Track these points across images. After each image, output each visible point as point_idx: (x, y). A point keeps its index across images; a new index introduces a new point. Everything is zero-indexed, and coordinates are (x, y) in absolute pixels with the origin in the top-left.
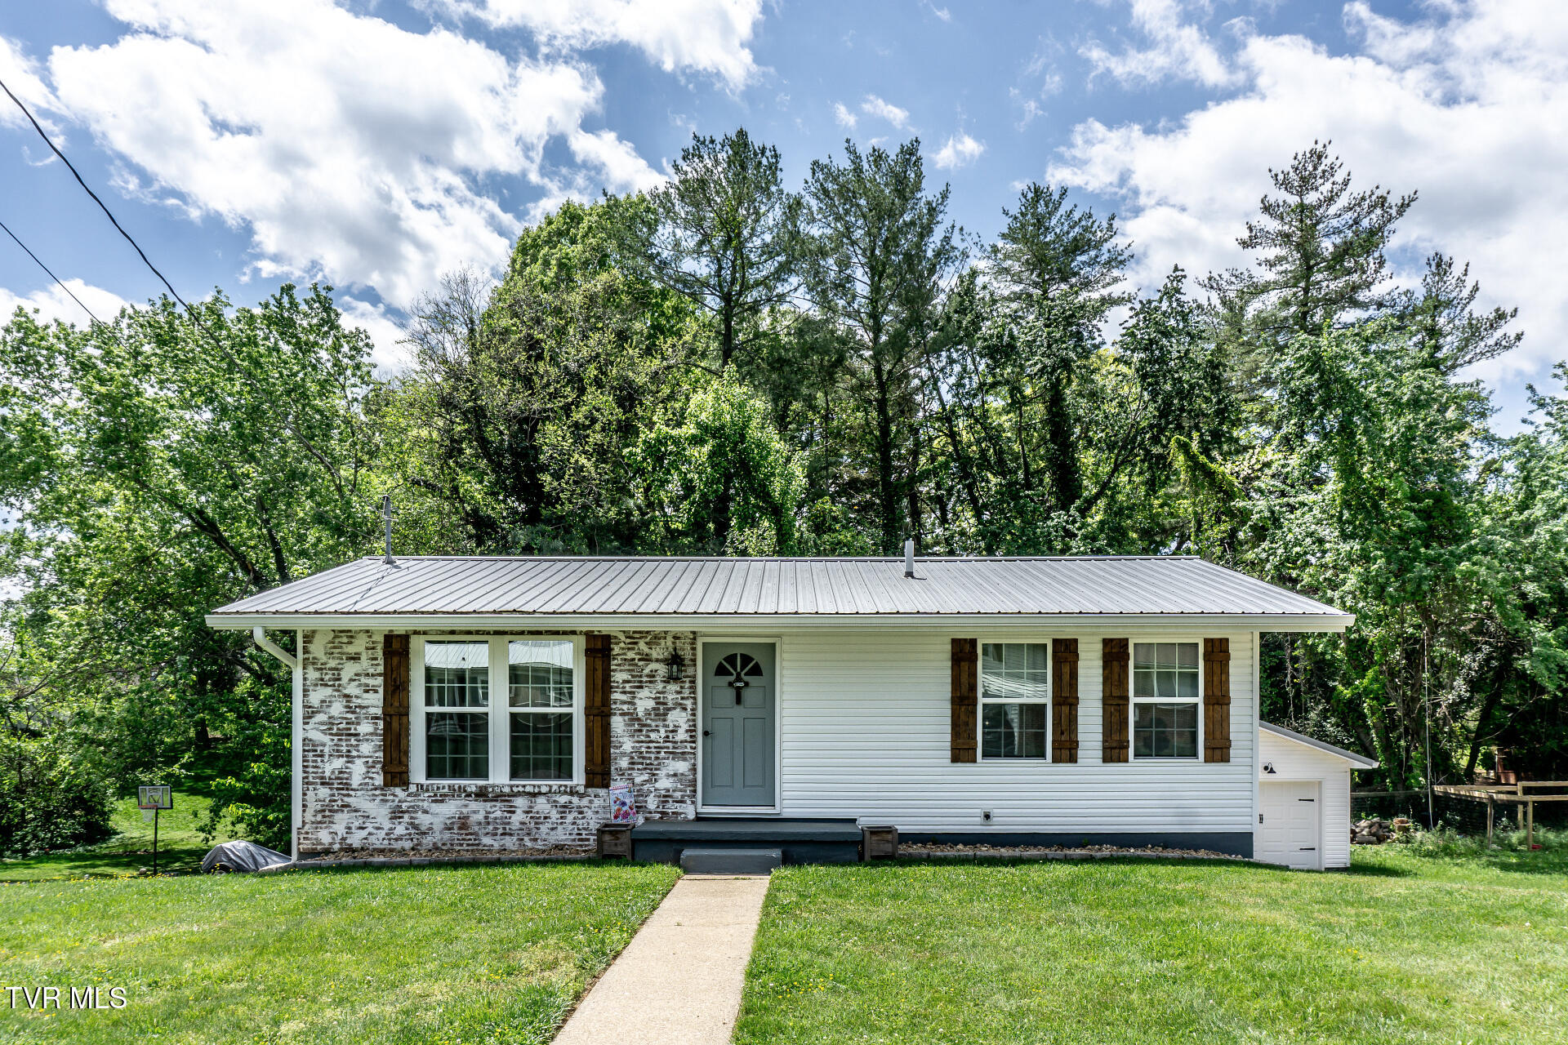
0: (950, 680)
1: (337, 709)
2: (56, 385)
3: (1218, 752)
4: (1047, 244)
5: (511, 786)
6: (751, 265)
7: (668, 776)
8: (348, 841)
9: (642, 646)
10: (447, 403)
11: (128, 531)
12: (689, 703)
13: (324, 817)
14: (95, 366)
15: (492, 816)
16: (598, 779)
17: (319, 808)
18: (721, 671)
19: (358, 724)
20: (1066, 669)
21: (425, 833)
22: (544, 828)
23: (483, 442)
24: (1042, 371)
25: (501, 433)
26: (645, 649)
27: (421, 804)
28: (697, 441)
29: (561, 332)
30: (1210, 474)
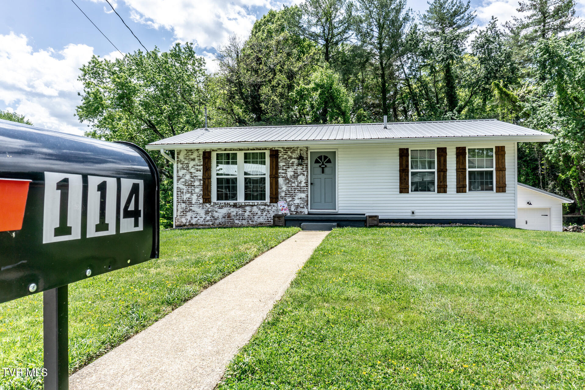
0: (399, 163)
1: (188, 177)
2: (104, 81)
3: (501, 189)
4: (444, 13)
5: (245, 203)
6: (335, 28)
7: (298, 199)
8: (191, 222)
9: (289, 153)
10: (230, 81)
11: (127, 129)
12: (305, 173)
13: (184, 214)
14: (116, 73)
15: (238, 213)
16: (274, 200)
17: (182, 211)
18: (317, 162)
19: (195, 182)
20: (442, 159)
21: (216, 219)
22: (256, 217)
23: (242, 94)
24: (443, 60)
25: (248, 91)
26: (291, 154)
27: (215, 209)
28: (315, 89)
29: (268, 54)
30: (507, 95)
